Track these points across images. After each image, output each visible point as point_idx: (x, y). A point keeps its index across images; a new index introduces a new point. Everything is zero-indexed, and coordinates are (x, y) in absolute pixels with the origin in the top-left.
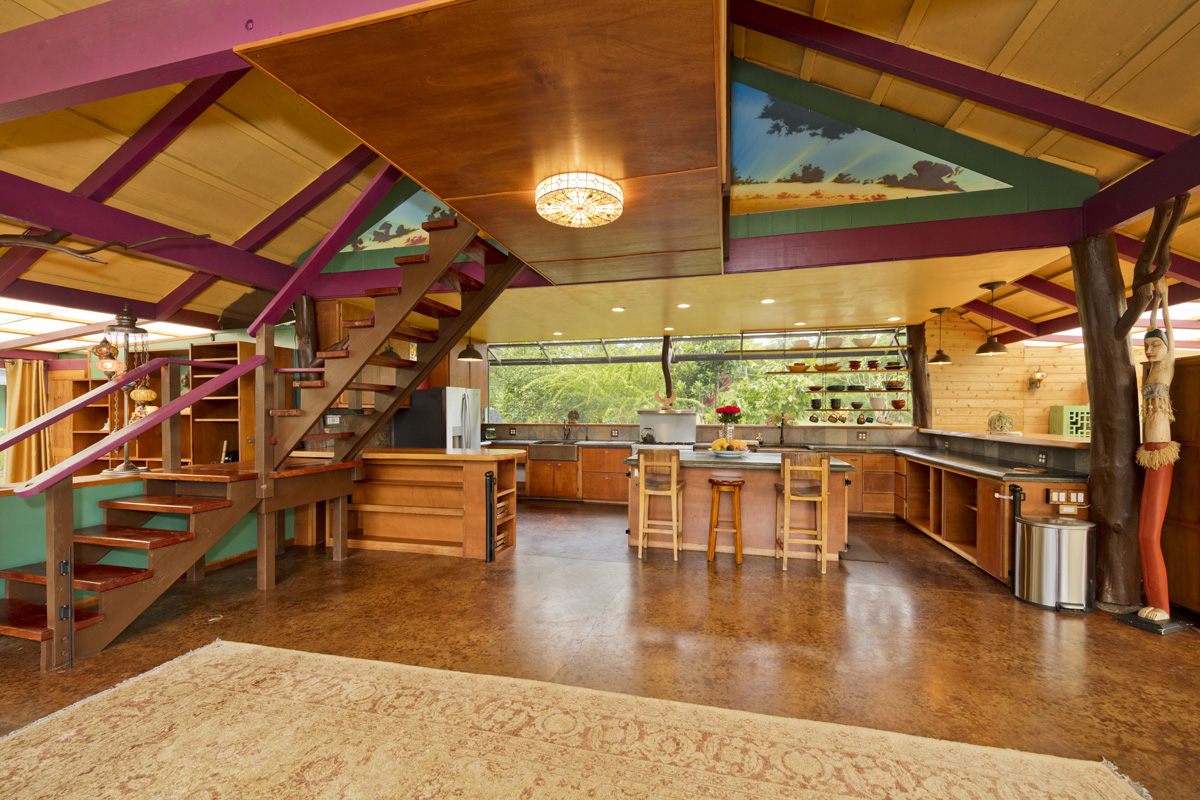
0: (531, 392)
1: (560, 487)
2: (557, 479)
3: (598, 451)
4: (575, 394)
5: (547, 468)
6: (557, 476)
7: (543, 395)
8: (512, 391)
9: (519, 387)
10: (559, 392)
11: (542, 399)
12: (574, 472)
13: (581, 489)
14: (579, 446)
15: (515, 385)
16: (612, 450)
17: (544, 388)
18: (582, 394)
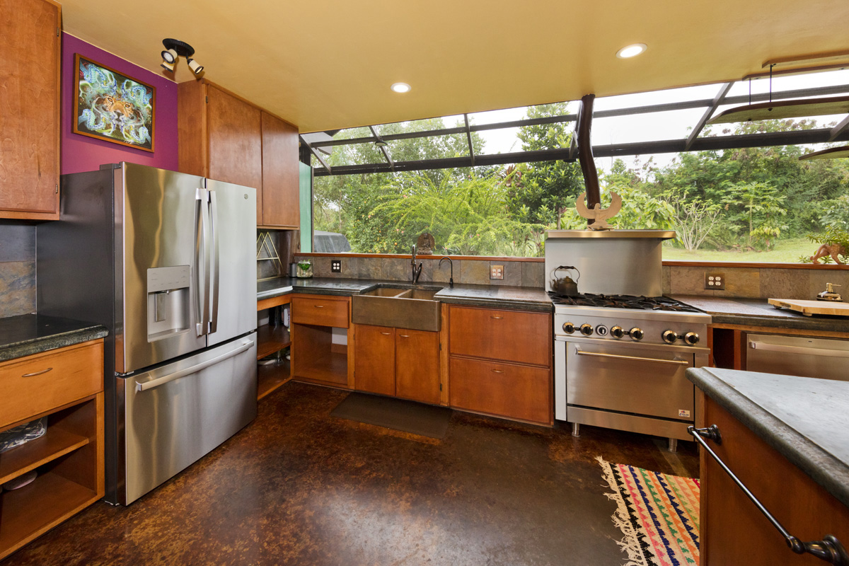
0: (377, 219)
1: (406, 376)
2: (401, 368)
3: (480, 312)
4: (418, 219)
5: (383, 341)
6: (402, 357)
7: (387, 222)
8: (360, 218)
9: (367, 214)
10: (402, 218)
11: (387, 225)
12: (434, 352)
13: (446, 387)
14: (442, 301)
15: (363, 212)
16: (509, 314)
17: (389, 215)
18: (425, 221)
